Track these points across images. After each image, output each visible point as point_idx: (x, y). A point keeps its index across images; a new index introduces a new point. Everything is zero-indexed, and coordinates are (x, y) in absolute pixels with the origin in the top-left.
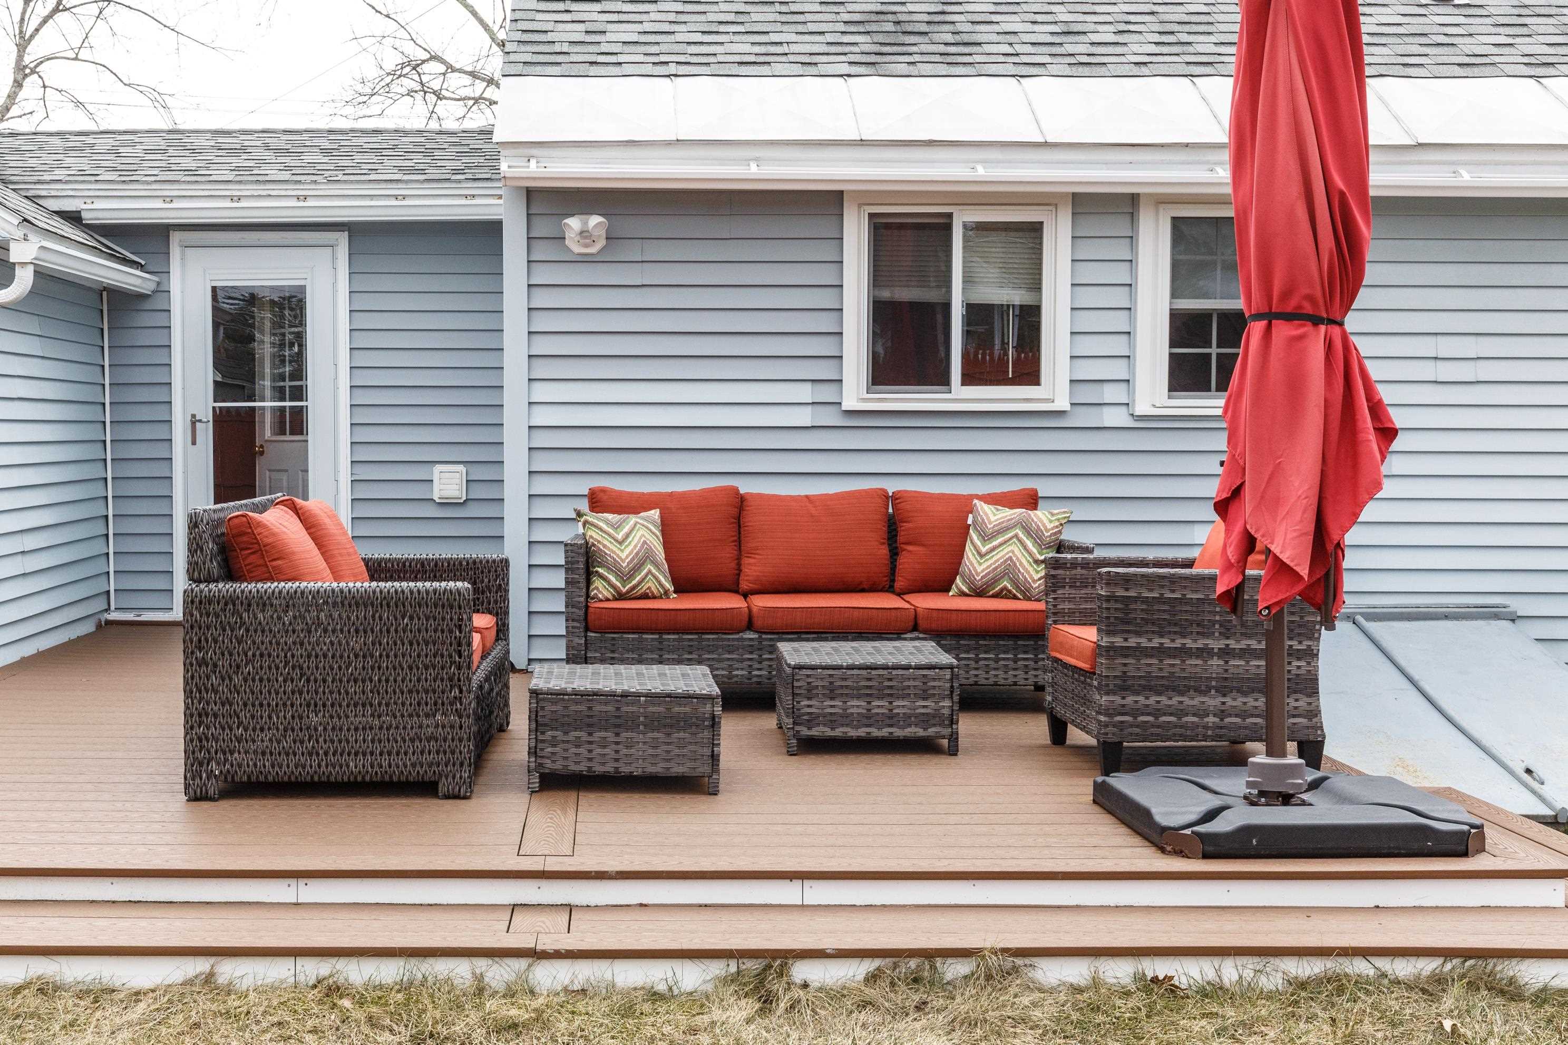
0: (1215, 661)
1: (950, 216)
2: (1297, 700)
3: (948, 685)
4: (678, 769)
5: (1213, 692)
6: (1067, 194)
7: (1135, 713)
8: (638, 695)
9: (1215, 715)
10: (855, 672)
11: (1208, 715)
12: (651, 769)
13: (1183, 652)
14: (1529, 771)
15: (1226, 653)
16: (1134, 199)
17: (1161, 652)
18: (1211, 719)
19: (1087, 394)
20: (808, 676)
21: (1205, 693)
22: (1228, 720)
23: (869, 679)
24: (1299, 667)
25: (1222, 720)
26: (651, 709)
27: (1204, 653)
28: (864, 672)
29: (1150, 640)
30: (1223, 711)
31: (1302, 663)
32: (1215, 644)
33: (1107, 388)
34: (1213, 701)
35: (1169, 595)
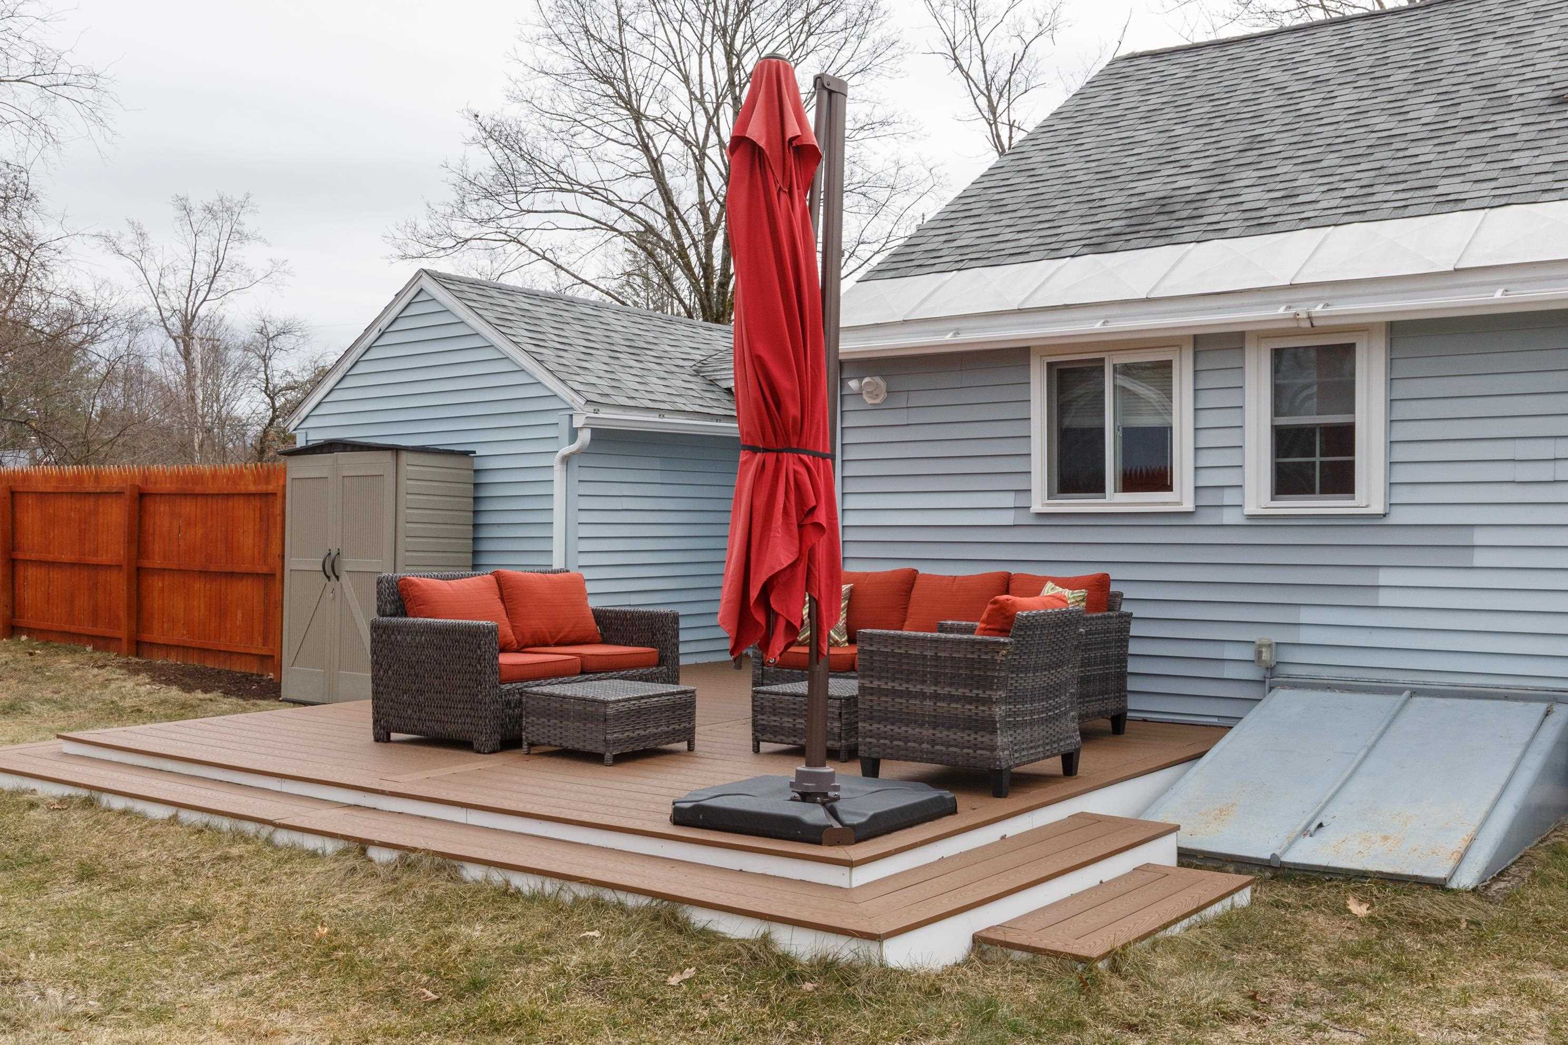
0: (928, 703)
1: (1103, 360)
2: (982, 736)
3: (837, 712)
4: (589, 748)
5: (927, 725)
6: (1189, 336)
7: (879, 736)
8: (571, 698)
9: (928, 743)
10: (787, 698)
11: (923, 743)
12: (577, 746)
13: (908, 694)
14: (1321, 825)
15: (936, 697)
16: (1242, 335)
17: (894, 693)
18: (925, 746)
19: (1208, 498)
20: (762, 699)
21: (922, 726)
22: (937, 747)
23: (795, 704)
24: (984, 711)
25: (933, 747)
26: (577, 707)
27: (923, 696)
28: (791, 698)
29: (886, 683)
30: (933, 740)
31: (972, 707)
32: (929, 689)
33: (1227, 492)
34: (927, 732)
35: (897, 651)
